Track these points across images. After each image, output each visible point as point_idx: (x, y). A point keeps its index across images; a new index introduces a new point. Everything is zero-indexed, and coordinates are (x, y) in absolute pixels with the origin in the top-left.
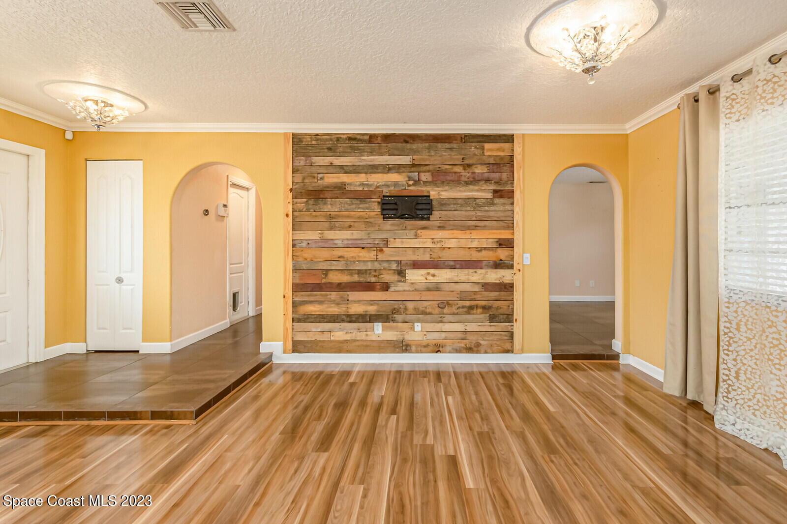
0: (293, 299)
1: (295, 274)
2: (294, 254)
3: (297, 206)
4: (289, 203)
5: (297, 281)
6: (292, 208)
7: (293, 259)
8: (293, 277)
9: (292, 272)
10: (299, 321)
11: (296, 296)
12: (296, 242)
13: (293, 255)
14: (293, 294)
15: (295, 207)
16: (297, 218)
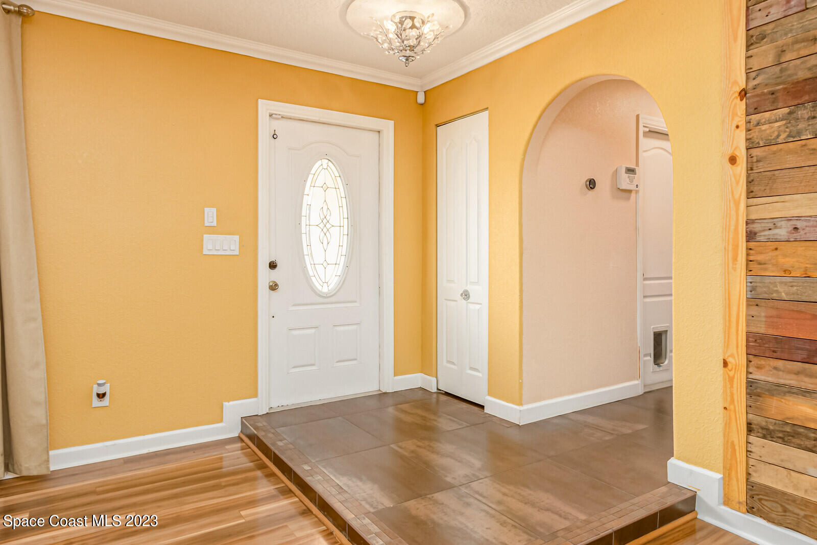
0: (748, 373)
1: (754, 311)
2: (751, 258)
3: (761, 131)
4: (737, 127)
5: (762, 329)
6: (747, 140)
7: (749, 270)
8: (750, 318)
9: (748, 305)
10: (767, 434)
11: (759, 367)
12: (756, 227)
13: (749, 261)
14: (749, 361)
15: (755, 134)
16: (760, 164)
